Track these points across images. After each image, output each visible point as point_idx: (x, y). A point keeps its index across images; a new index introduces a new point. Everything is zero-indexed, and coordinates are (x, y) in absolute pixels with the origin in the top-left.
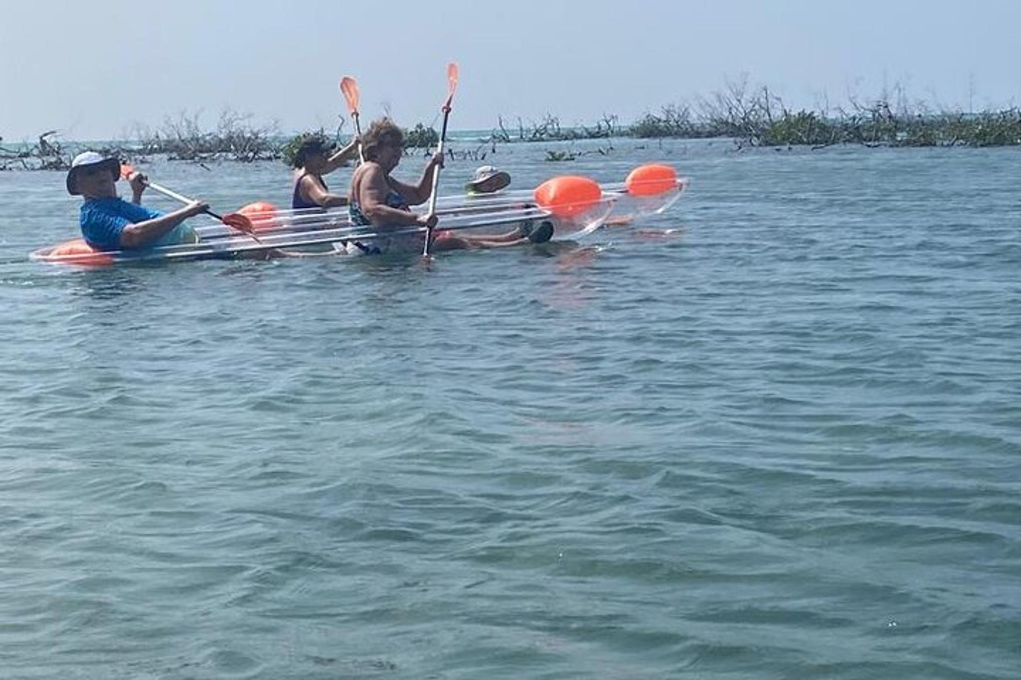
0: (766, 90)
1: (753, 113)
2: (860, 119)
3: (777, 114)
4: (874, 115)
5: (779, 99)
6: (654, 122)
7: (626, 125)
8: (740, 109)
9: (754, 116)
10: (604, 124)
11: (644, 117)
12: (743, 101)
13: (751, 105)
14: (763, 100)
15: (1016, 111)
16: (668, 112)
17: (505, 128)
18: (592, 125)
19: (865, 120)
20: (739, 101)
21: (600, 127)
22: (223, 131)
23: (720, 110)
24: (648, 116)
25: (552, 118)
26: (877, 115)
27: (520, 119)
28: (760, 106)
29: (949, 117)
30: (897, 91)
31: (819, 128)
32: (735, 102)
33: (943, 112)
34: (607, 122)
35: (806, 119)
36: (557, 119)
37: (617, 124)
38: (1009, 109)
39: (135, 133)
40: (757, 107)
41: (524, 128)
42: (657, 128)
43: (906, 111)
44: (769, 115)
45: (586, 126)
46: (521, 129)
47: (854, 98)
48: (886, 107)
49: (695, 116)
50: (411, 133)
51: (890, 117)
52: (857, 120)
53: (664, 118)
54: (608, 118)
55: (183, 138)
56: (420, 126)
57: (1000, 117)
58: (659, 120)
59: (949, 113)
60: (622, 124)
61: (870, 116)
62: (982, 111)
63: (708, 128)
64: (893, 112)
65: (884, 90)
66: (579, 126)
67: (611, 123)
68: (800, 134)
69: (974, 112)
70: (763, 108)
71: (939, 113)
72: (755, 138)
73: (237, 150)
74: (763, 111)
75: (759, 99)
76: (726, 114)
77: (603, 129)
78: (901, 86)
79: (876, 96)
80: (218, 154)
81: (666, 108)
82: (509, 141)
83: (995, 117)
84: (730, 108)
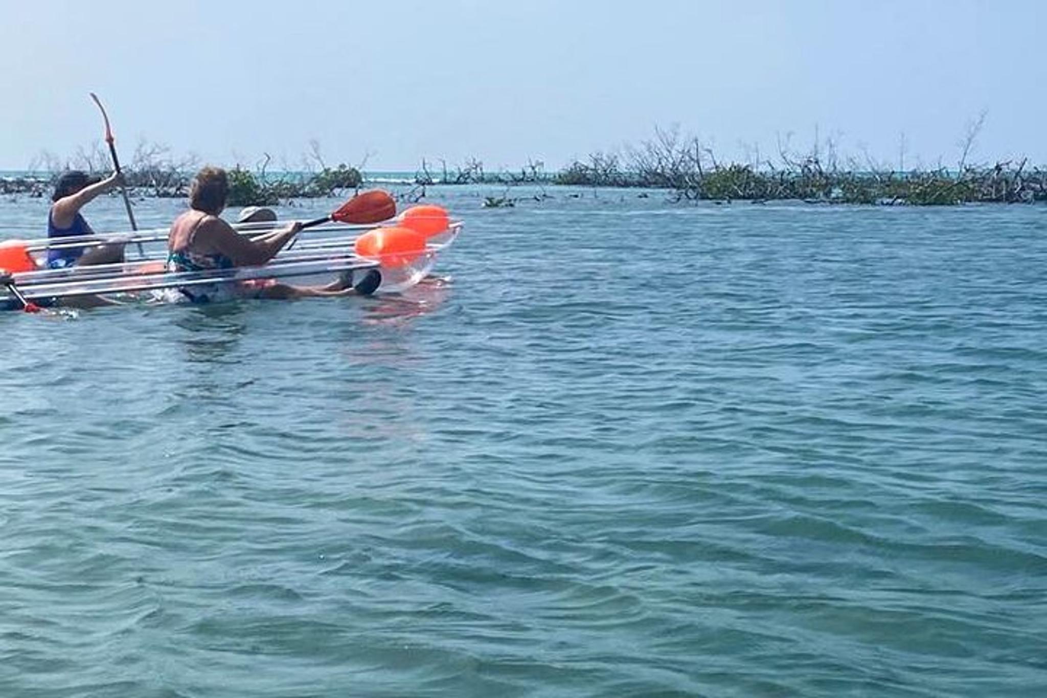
0: (696, 140)
1: (683, 164)
2: (790, 173)
3: (707, 166)
4: (803, 171)
5: (710, 151)
6: (581, 170)
7: (552, 171)
8: (670, 159)
9: (684, 168)
10: (529, 171)
11: (571, 165)
12: (674, 152)
13: (680, 156)
14: (693, 152)
15: (944, 171)
16: (596, 160)
17: (428, 171)
18: (517, 171)
19: (794, 175)
20: (669, 152)
21: (524, 173)
22: (139, 164)
23: (650, 160)
24: (575, 164)
25: (476, 162)
26: (806, 170)
27: (444, 162)
28: (690, 157)
29: (880, 175)
30: (828, 147)
31: (755, 182)
32: (665, 153)
33: (873, 169)
34: (533, 168)
35: (739, 172)
36: (481, 163)
37: (542, 171)
38: (938, 169)
39: (44, 163)
40: (687, 158)
41: (448, 170)
42: (585, 175)
43: (835, 168)
44: (699, 167)
45: (510, 171)
46: (445, 173)
47: (785, 152)
48: (817, 162)
49: (624, 165)
50: (335, 173)
51: (821, 173)
52: (785, 175)
53: (592, 166)
54: (534, 165)
55: (96, 170)
56: (343, 166)
57: (929, 178)
58: (587, 168)
59: (880, 171)
60: (548, 171)
61: (799, 170)
62: (911, 170)
63: (637, 178)
64: (824, 169)
65: (816, 146)
66: (504, 171)
67: (537, 169)
68: (736, 187)
69: (904, 170)
70: (692, 159)
71: (870, 170)
72: (691, 190)
73: (158, 185)
74: (692, 163)
75: (689, 151)
76: (655, 164)
77: (527, 175)
78: (833, 141)
79: (806, 151)
80: (137, 189)
81: (594, 155)
82: (434, 184)
83: (925, 176)
84: (660, 159)
